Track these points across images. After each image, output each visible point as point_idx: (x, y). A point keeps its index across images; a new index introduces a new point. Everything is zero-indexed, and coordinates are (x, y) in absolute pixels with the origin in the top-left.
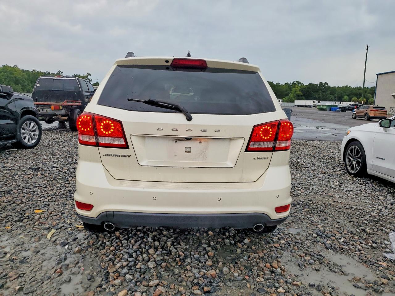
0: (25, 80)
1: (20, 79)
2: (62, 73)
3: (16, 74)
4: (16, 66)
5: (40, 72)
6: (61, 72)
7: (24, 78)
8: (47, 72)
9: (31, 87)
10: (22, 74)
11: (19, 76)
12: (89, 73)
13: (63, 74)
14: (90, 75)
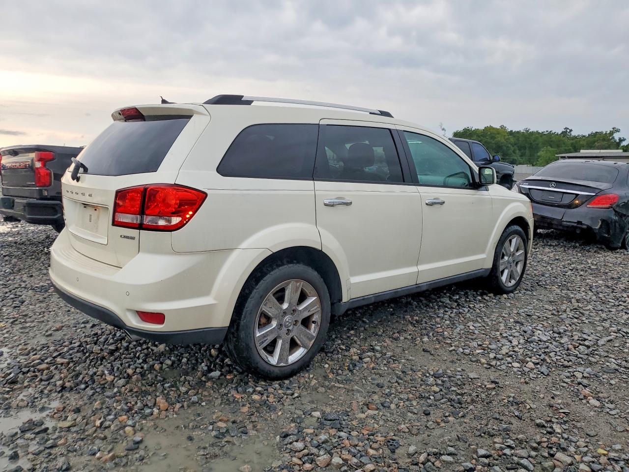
0: (510, 145)
1: (503, 144)
2: (571, 131)
3: (500, 139)
4: (503, 125)
5: (537, 131)
6: (568, 131)
7: (510, 143)
8: (547, 131)
9: (518, 156)
10: (507, 137)
11: (503, 140)
12: (617, 127)
13: (572, 133)
14: (618, 131)
